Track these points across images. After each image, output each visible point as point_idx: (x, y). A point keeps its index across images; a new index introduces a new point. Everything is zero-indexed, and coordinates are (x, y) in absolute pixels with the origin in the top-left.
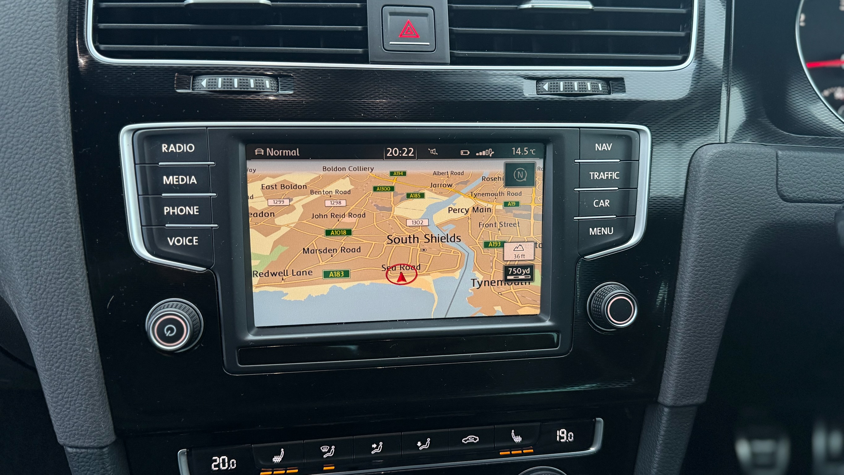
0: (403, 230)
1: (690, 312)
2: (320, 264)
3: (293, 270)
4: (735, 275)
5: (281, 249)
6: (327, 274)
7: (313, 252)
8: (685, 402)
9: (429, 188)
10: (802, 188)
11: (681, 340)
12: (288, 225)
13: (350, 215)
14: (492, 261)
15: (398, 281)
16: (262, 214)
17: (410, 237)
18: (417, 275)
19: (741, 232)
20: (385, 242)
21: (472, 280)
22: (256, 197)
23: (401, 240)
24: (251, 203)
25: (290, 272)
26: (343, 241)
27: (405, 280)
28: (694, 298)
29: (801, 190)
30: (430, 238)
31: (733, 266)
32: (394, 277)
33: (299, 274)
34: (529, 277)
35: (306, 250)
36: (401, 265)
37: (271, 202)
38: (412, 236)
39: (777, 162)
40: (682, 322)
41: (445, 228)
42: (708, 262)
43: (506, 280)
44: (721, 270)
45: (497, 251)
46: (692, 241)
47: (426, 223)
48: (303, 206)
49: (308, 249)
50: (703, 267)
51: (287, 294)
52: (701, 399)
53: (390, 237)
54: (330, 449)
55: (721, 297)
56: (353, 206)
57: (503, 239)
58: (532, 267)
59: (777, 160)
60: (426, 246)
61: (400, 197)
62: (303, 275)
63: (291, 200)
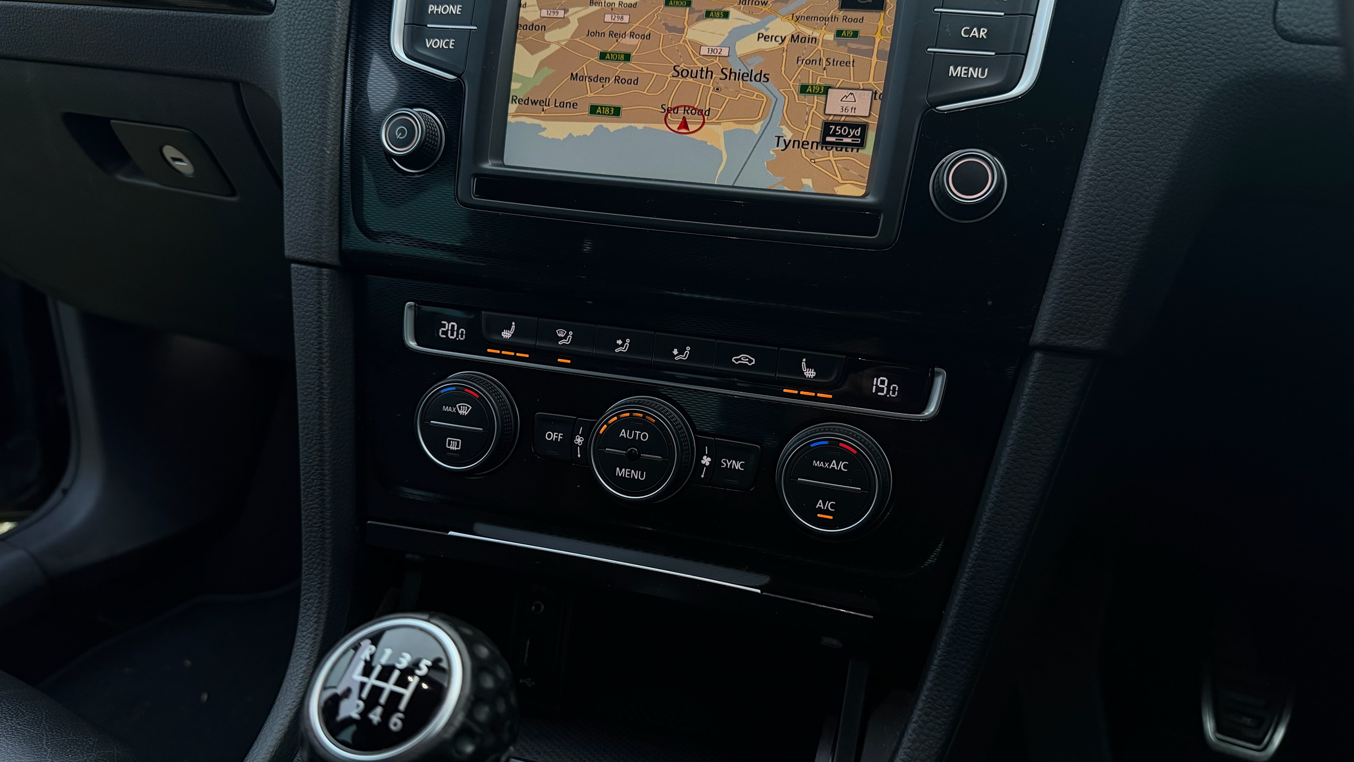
0: (695, 60)
2: (588, 96)
3: (556, 100)
5: (547, 71)
6: (593, 110)
7: (582, 78)
9: (736, 5)
12: (558, 43)
13: (632, 35)
14: (807, 114)
15: (679, 128)
16: (533, 27)
17: (702, 70)
18: (704, 123)
20: (670, 75)
21: (777, 138)
22: (529, 6)
23: (690, 74)
24: (523, 13)
25: (552, 102)
26: (619, 68)
27: (688, 128)
30: (728, 74)
32: (674, 123)
33: (562, 105)
34: (858, 141)
35: (574, 76)
36: (685, 106)
37: (544, 13)
38: (705, 69)
41: (749, 61)
43: (824, 143)
45: (817, 99)
47: (725, 52)
48: (578, 19)
49: (577, 74)
51: (545, 129)
52: (1096, 342)
53: (677, 69)
54: (567, 334)
56: (638, 24)
57: (829, 83)
58: (864, 127)
60: (721, 84)
61: (696, 15)
62: (566, 107)
63: (566, 11)
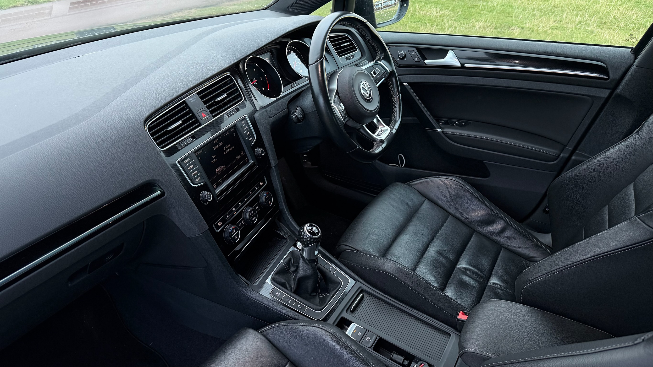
19: (268, 128)
29: (272, 115)
52: (277, 162)
54: (234, 209)
59: (266, 111)
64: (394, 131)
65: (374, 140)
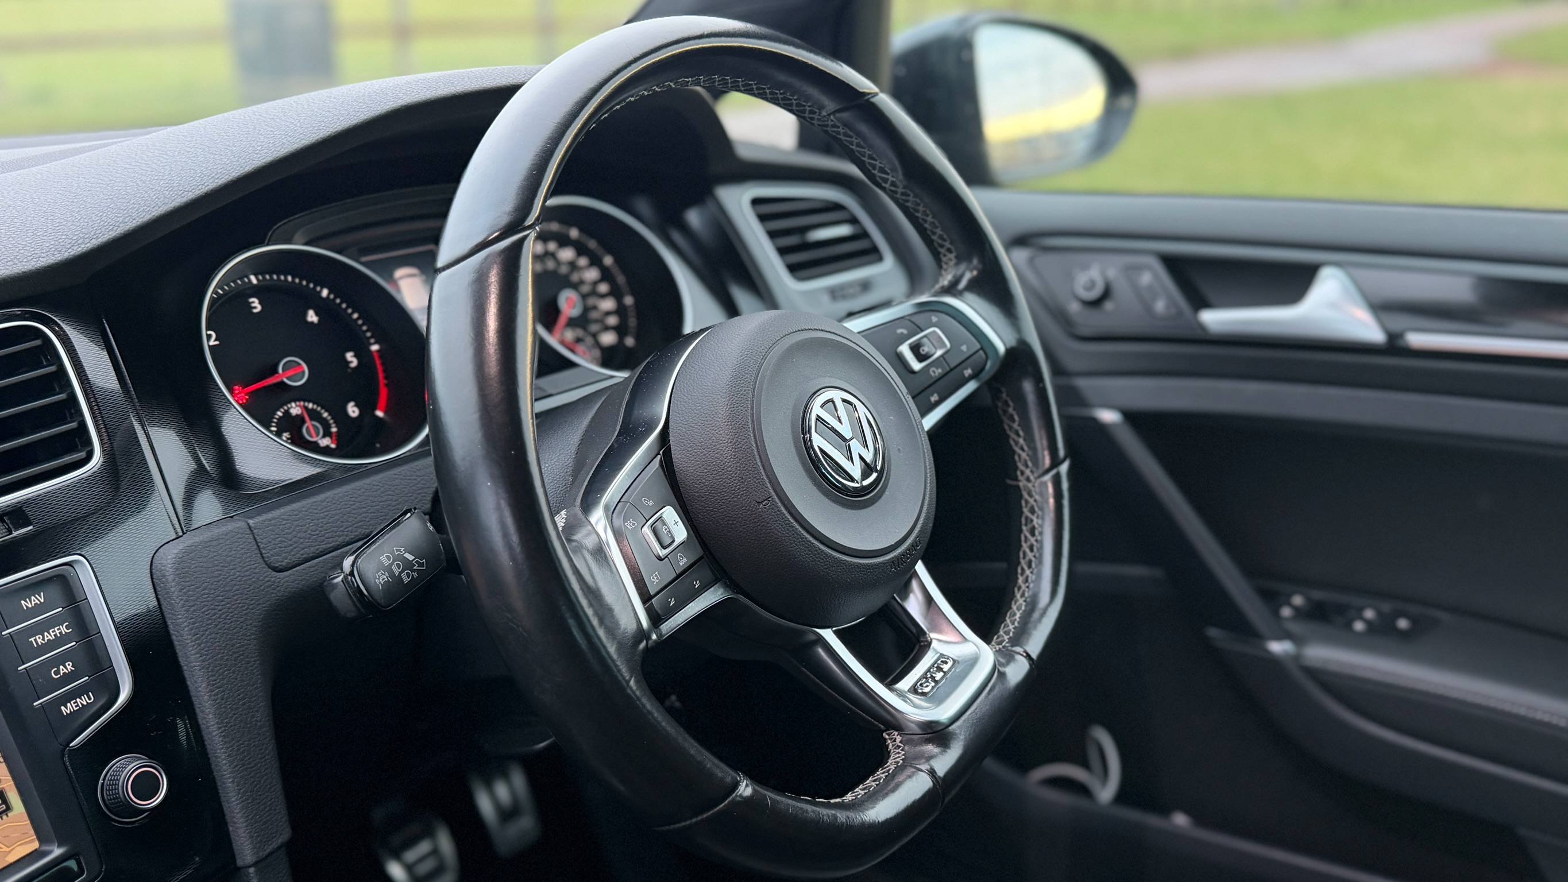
1: (228, 745)
4: (260, 679)
8: (269, 849)
10: (292, 550)
11: (233, 782)
19: (245, 629)
28: (225, 727)
29: (293, 553)
31: (254, 669)
34: (3, 807)
39: (253, 534)
40: (224, 762)
42: (223, 679)
44: (243, 681)
46: (194, 664)
50: (220, 688)
52: (285, 835)
55: (256, 711)
59: (252, 531)
64: (1017, 671)
65: (892, 722)
